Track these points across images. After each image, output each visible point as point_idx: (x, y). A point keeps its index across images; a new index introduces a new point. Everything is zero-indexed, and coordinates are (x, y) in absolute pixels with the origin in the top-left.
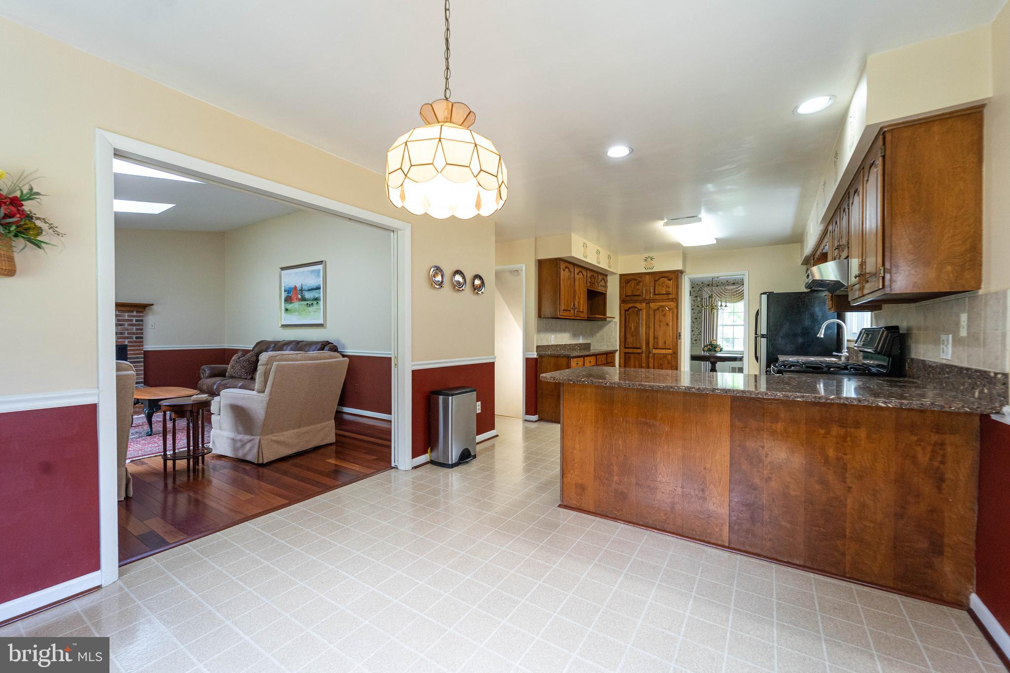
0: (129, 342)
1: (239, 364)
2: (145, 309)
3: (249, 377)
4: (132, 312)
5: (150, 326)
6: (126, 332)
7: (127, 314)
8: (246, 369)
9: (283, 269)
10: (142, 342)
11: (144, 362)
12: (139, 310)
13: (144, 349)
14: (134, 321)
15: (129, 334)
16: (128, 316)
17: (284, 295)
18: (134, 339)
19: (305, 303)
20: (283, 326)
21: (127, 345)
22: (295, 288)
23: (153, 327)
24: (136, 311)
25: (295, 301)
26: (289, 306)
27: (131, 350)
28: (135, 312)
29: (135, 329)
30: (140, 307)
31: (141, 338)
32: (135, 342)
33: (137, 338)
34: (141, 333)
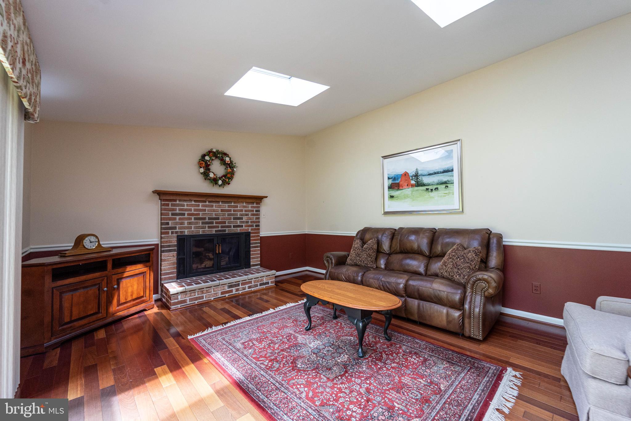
0: (252, 230)
2: (261, 201)
3: (375, 267)
4: (253, 203)
5: (263, 216)
6: (250, 221)
7: (250, 205)
9: (385, 157)
10: (259, 229)
11: (261, 247)
12: (257, 201)
13: (261, 236)
14: (255, 211)
15: (251, 222)
17: (387, 183)
18: (255, 227)
19: (425, 188)
20: (386, 213)
21: (250, 232)
22: (406, 174)
24: (256, 203)
25: (404, 187)
26: (395, 193)
27: (253, 236)
28: (255, 204)
29: (255, 218)
30: (258, 199)
31: (259, 226)
32: (255, 229)
33: (256, 226)
34: (259, 222)
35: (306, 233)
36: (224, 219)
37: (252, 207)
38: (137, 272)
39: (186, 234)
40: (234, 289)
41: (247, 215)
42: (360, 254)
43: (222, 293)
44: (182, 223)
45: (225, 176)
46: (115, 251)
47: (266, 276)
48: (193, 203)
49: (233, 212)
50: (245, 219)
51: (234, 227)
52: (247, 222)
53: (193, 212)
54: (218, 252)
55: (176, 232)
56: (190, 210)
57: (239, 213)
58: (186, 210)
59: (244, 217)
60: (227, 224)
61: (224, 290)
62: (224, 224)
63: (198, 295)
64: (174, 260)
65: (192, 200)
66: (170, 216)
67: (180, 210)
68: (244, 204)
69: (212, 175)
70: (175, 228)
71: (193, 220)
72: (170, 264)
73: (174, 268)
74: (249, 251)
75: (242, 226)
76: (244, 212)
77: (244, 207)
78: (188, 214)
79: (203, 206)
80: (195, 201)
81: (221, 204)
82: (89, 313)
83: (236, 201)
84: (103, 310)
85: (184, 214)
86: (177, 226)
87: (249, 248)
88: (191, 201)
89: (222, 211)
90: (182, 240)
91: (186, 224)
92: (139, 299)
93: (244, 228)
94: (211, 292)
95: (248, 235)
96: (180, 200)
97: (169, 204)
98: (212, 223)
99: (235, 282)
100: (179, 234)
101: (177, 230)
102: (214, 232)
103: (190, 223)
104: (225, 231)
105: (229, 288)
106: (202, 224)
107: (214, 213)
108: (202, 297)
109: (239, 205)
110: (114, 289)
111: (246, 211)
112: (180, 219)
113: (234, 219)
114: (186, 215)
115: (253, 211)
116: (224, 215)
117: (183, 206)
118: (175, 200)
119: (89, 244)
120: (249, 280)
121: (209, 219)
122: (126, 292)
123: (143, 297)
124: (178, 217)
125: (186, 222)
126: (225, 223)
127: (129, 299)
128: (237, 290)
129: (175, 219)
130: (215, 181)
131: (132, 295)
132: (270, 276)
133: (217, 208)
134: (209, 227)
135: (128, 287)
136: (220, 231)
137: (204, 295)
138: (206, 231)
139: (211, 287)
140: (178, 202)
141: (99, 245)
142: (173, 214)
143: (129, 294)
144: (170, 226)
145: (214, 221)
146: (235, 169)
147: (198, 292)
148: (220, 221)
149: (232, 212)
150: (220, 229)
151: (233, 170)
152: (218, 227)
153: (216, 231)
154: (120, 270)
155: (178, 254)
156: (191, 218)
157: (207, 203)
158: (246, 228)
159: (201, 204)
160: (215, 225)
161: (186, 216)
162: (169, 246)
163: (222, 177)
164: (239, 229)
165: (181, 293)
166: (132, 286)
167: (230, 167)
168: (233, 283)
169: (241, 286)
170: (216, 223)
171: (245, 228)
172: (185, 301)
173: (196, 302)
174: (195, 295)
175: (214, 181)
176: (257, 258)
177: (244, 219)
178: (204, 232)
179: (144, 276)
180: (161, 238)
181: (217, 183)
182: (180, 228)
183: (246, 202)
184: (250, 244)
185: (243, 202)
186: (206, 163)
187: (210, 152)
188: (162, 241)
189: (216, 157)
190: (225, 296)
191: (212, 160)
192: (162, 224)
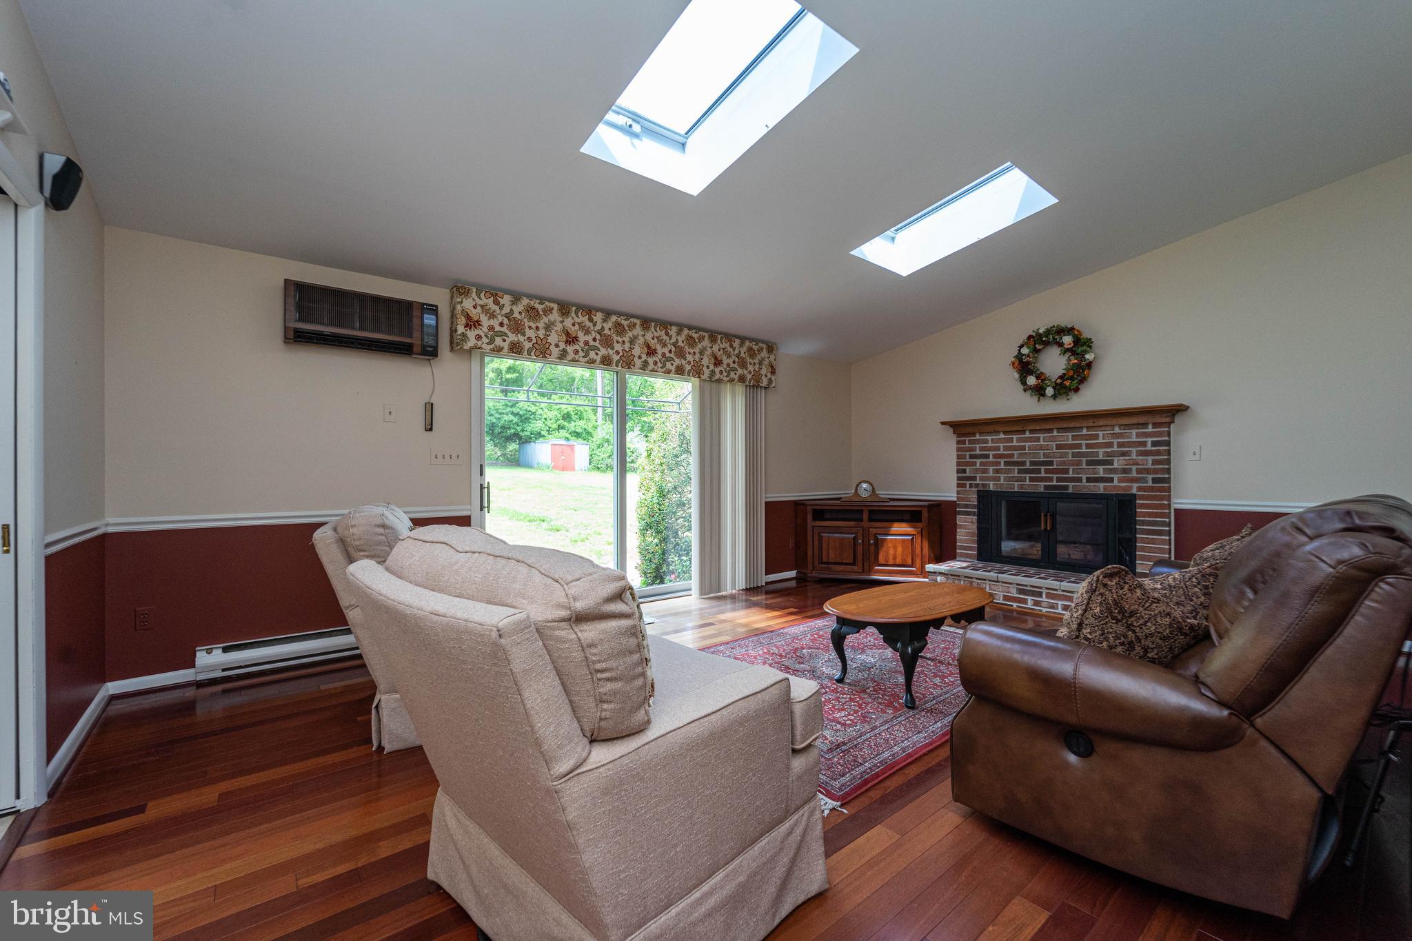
0: (1139, 489)
2: (1174, 417)
4: (1144, 425)
6: (1134, 468)
7: (1134, 432)
10: (1167, 490)
11: (1177, 534)
12: (1158, 419)
13: (1175, 507)
14: (1149, 444)
15: (1139, 471)
16: (1138, 435)
18: (1150, 484)
21: (1135, 495)
23: (1197, 457)
24: (1154, 424)
27: (1143, 506)
28: (1150, 426)
29: (1150, 462)
30: (1174, 412)
31: (1166, 481)
32: (1153, 489)
33: (1158, 481)
36: (1064, 463)
38: (903, 531)
39: (992, 488)
41: (1123, 454)
44: (985, 471)
45: (1062, 376)
48: (1002, 436)
49: (1087, 448)
50: (1118, 463)
51: (1089, 480)
52: (1125, 471)
53: (1002, 452)
55: (977, 485)
56: (998, 448)
57: (1101, 451)
58: (990, 449)
59: (1116, 459)
60: (1071, 475)
62: (1064, 474)
64: (974, 528)
65: (999, 432)
66: (968, 459)
67: (982, 449)
69: (1033, 380)
70: (974, 478)
71: (1002, 466)
72: (968, 534)
73: (973, 542)
75: (1111, 480)
76: (1115, 449)
77: (1115, 436)
78: (995, 456)
79: (1019, 440)
80: (1005, 433)
81: (1055, 433)
82: (844, 561)
83: (1091, 424)
84: (859, 562)
85: (987, 456)
86: (978, 475)
87: (1134, 532)
88: (997, 432)
89: (1058, 447)
90: (985, 497)
91: (991, 472)
93: (1116, 483)
95: (1125, 504)
96: (981, 434)
97: (965, 440)
98: (1039, 471)
99: (1033, 587)
100: (981, 489)
101: (978, 482)
102: (1042, 490)
103: (997, 471)
104: (1066, 488)
106: (1018, 474)
107: (1042, 452)
109: (1101, 433)
110: (871, 545)
111: (1120, 445)
112: (981, 464)
113: (1089, 463)
114: (991, 457)
115: (1143, 444)
116: (1064, 455)
117: (986, 442)
118: (974, 434)
119: (863, 491)
120: (1063, 591)
121: (1032, 463)
122: (887, 553)
124: (978, 461)
125: (991, 468)
126: (1067, 471)
127: (891, 562)
129: (974, 464)
130: (1039, 391)
131: (895, 558)
133: (1046, 444)
134: (1032, 479)
135: (889, 547)
136: (1055, 487)
138: (1024, 486)
139: (985, 580)
140: (978, 437)
141: (874, 494)
142: (972, 457)
143: (891, 557)
144: (968, 474)
145: (1043, 468)
146: (1089, 356)
147: (964, 580)
148: (1055, 467)
149: (1084, 450)
150: (1055, 483)
151: (1085, 359)
152: (1051, 479)
153: (1046, 488)
154: (886, 524)
155: (979, 521)
156: (1000, 463)
157: (1027, 434)
158: (1123, 485)
159: (1015, 437)
160: (1043, 475)
161: (991, 459)
162: (966, 506)
163: (1055, 381)
164: (1102, 485)
165: (945, 573)
166: (895, 548)
167: (1075, 354)
168: (1026, 586)
170: (1047, 471)
171: (1118, 485)
175: (1037, 391)
177: (1116, 464)
178: (1021, 486)
179: (912, 539)
180: (958, 493)
181: (1043, 395)
182: (982, 479)
183: (1120, 425)
184: (1136, 522)
185: (1113, 426)
186: (1021, 361)
187: (1030, 337)
188: (958, 498)
189: (1047, 344)
190: (1012, 606)
191: (1036, 351)
192: (958, 471)
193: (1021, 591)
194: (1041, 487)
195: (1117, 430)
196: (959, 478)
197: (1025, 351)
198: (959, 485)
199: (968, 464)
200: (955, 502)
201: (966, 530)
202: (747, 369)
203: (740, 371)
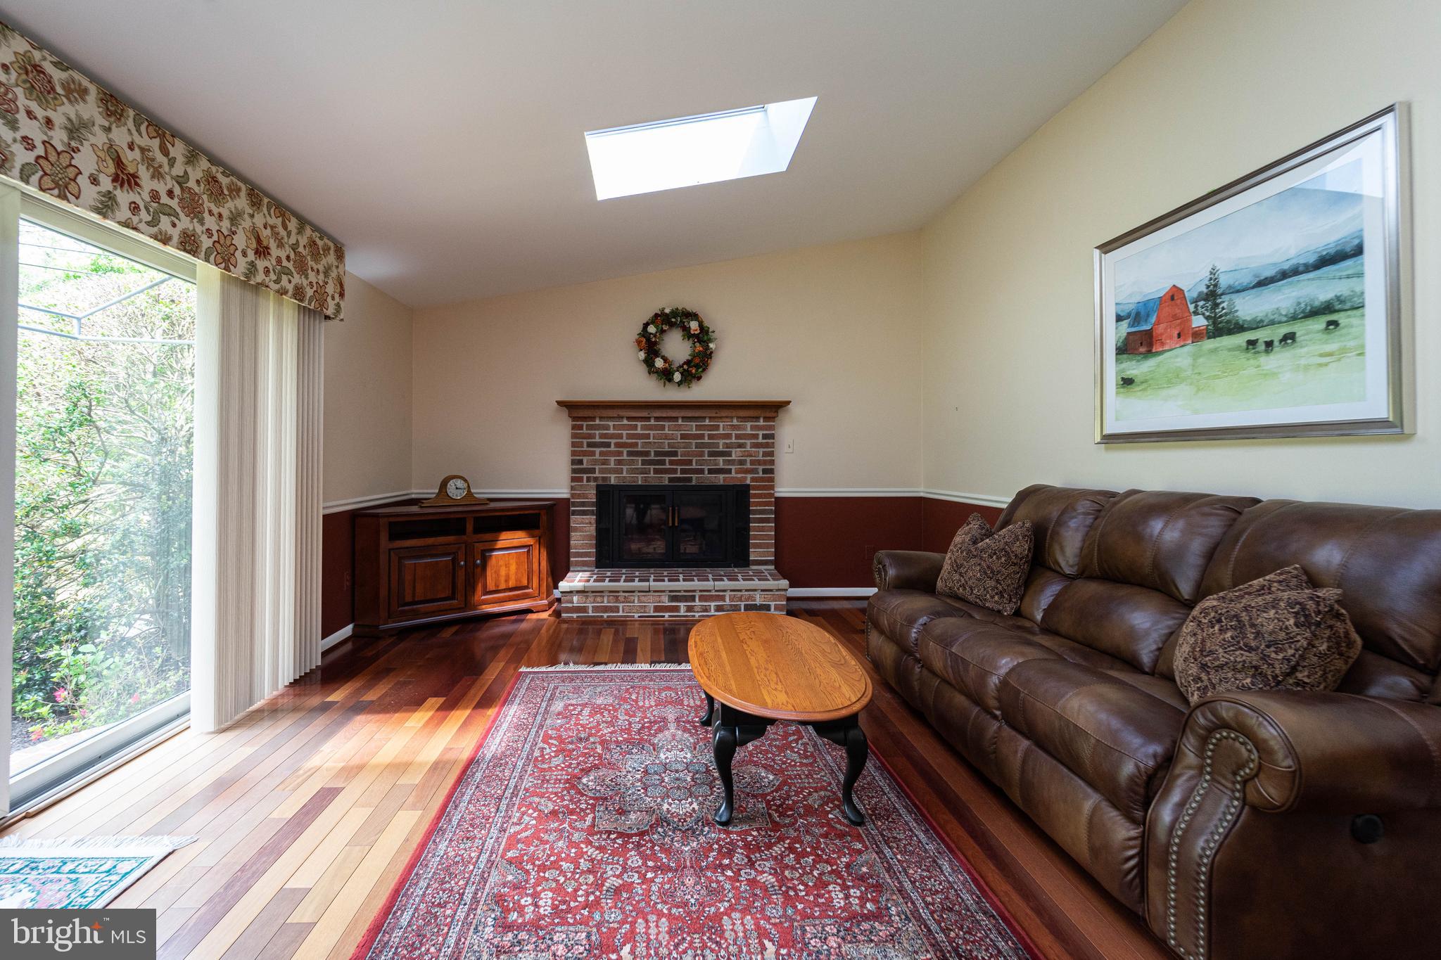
0: (753, 479)
1: (977, 560)
2: (777, 412)
3: (1008, 610)
4: (757, 418)
5: (786, 449)
6: (748, 459)
7: (749, 424)
8: (998, 581)
9: (1107, 247)
10: (772, 480)
11: (776, 520)
12: (768, 414)
13: (777, 495)
14: (761, 437)
15: (752, 463)
17: (1113, 334)
18: (761, 474)
19: (1240, 339)
20: (1110, 439)
21: (748, 486)
22: (1175, 294)
23: (791, 450)
24: (764, 418)
25: (1172, 343)
26: (1136, 368)
27: (756, 496)
28: (762, 420)
29: (761, 454)
30: (773, 409)
31: (771, 471)
32: (762, 479)
33: (765, 471)
34: (772, 462)
35: (922, 495)
36: (687, 454)
37: (753, 428)
38: (516, 543)
39: (613, 482)
40: (682, 604)
41: (740, 446)
42: (962, 565)
43: (657, 609)
44: (605, 462)
45: (688, 362)
46: (493, 505)
47: (762, 590)
48: (625, 422)
49: (709, 439)
50: (736, 454)
51: (710, 471)
52: (742, 462)
53: (624, 440)
54: (671, 525)
55: (596, 479)
56: (620, 436)
57: (721, 442)
58: (612, 436)
59: (734, 450)
60: (694, 466)
61: (660, 602)
62: (687, 465)
63: (608, 602)
64: (592, 530)
65: (623, 417)
66: (585, 448)
67: (602, 436)
68: (735, 420)
69: (659, 363)
70: (593, 471)
71: (625, 457)
72: (584, 538)
73: (590, 546)
74: (748, 529)
75: (729, 471)
76: (734, 440)
77: (734, 427)
78: (617, 445)
79: (643, 428)
80: (629, 418)
81: (680, 422)
82: (439, 595)
83: (714, 415)
84: (460, 595)
85: (608, 445)
86: (597, 467)
87: (748, 521)
88: (621, 418)
89: (683, 437)
90: (606, 494)
91: (612, 463)
92: (518, 590)
93: (733, 474)
94: (634, 602)
95: (741, 494)
96: (601, 418)
97: (582, 425)
98: (663, 463)
99: (685, 591)
100: (600, 482)
101: (597, 475)
102: (667, 483)
103: (619, 462)
104: (690, 479)
105: (672, 601)
106: (642, 465)
107: (667, 441)
108: (617, 609)
109: (721, 424)
110: (477, 566)
111: (738, 437)
112: (601, 454)
113: (711, 454)
114: (613, 446)
115: (756, 436)
116: (688, 446)
117: (607, 428)
118: (593, 419)
119: (456, 491)
120: (717, 591)
121: (657, 454)
122: (497, 573)
123: (526, 587)
124: (598, 450)
125: (613, 459)
126: (690, 462)
127: (503, 586)
128: (690, 609)
129: (593, 454)
130: (666, 375)
131: (507, 581)
132: (771, 590)
133: (672, 433)
134: (656, 471)
135: (501, 566)
136: (679, 479)
137: (621, 605)
138: (649, 479)
139: (633, 592)
140: (597, 422)
141: (470, 493)
142: (589, 445)
143: (502, 579)
144: (585, 466)
145: (667, 459)
146: (712, 345)
147: (609, 596)
148: (679, 458)
149: (706, 440)
150: (679, 475)
151: (707, 348)
152: (675, 471)
153: (671, 480)
154: (488, 536)
155: (598, 522)
156: (622, 452)
157: (652, 422)
158: (739, 476)
159: (639, 424)
160: (668, 466)
161: (613, 448)
162: (583, 504)
163: (681, 366)
164: (721, 476)
165: (578, 592)
166: (507, 566)
167: (699, 341)
168: (679, 591)
169: (697, 603)
170: (671, 463)
171: (735, 476)
172: (584, 609)
173: (605, 615)
174: (603, 602)
175: (664, 375)
176: (767, 546)
177: (733, 455)
178: (645, 479)
179: (528, 552)
180: (572, 488)
181: (670, 380)
182: (601, 471)
183: (738, 417)
184: (749, 512)
185: (732, 418)
186: (648, 340)
187: (656, 315)
188: (573, 496)
189: (672, 325)
190: (664, 616)
191: (663, 331)
192: (573, 462)
193: (673, 599)
194: (665, 479)
195: (735, 422)
196: (574, 471)
197: (652, 329)
198: (573, 479)
199: (585, 454)
200: (568, 499)
201: (582, 534)
202: (307, 278)
203: (297, 279)
